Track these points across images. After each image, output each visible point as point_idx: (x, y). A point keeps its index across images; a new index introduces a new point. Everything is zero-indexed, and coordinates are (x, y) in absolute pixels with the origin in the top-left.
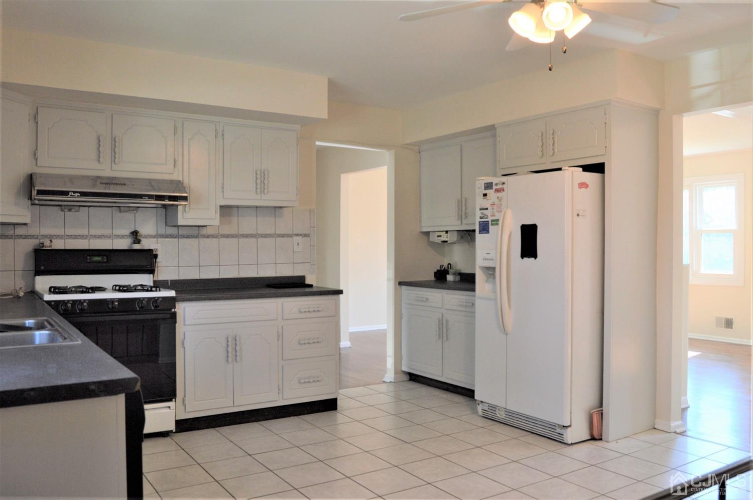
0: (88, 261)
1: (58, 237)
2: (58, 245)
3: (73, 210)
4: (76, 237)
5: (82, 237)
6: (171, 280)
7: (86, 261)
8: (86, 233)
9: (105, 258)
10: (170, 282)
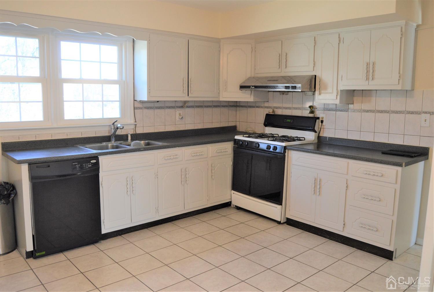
0: (285, 121)
1: (279, 108)
2: (279, 112)
3: (284, 94)
4: (286, 108)
5: (289, 108)
6: (329, 137)
7: (284, 122)
8: (291, 106)
9: (292, 120)
10: (328, 138)
